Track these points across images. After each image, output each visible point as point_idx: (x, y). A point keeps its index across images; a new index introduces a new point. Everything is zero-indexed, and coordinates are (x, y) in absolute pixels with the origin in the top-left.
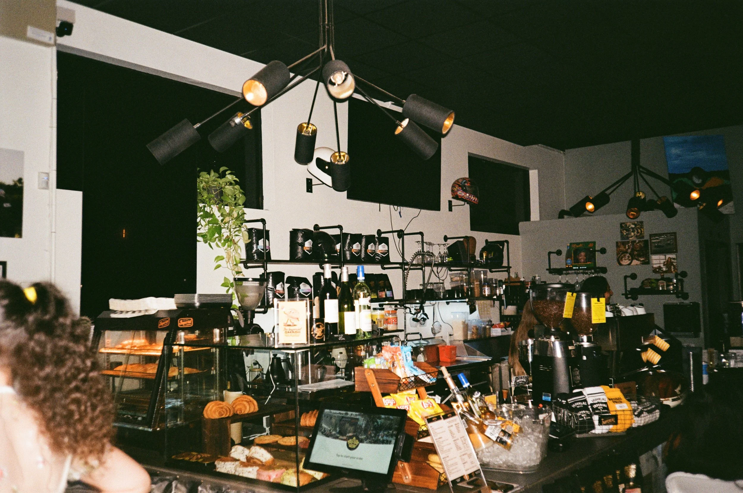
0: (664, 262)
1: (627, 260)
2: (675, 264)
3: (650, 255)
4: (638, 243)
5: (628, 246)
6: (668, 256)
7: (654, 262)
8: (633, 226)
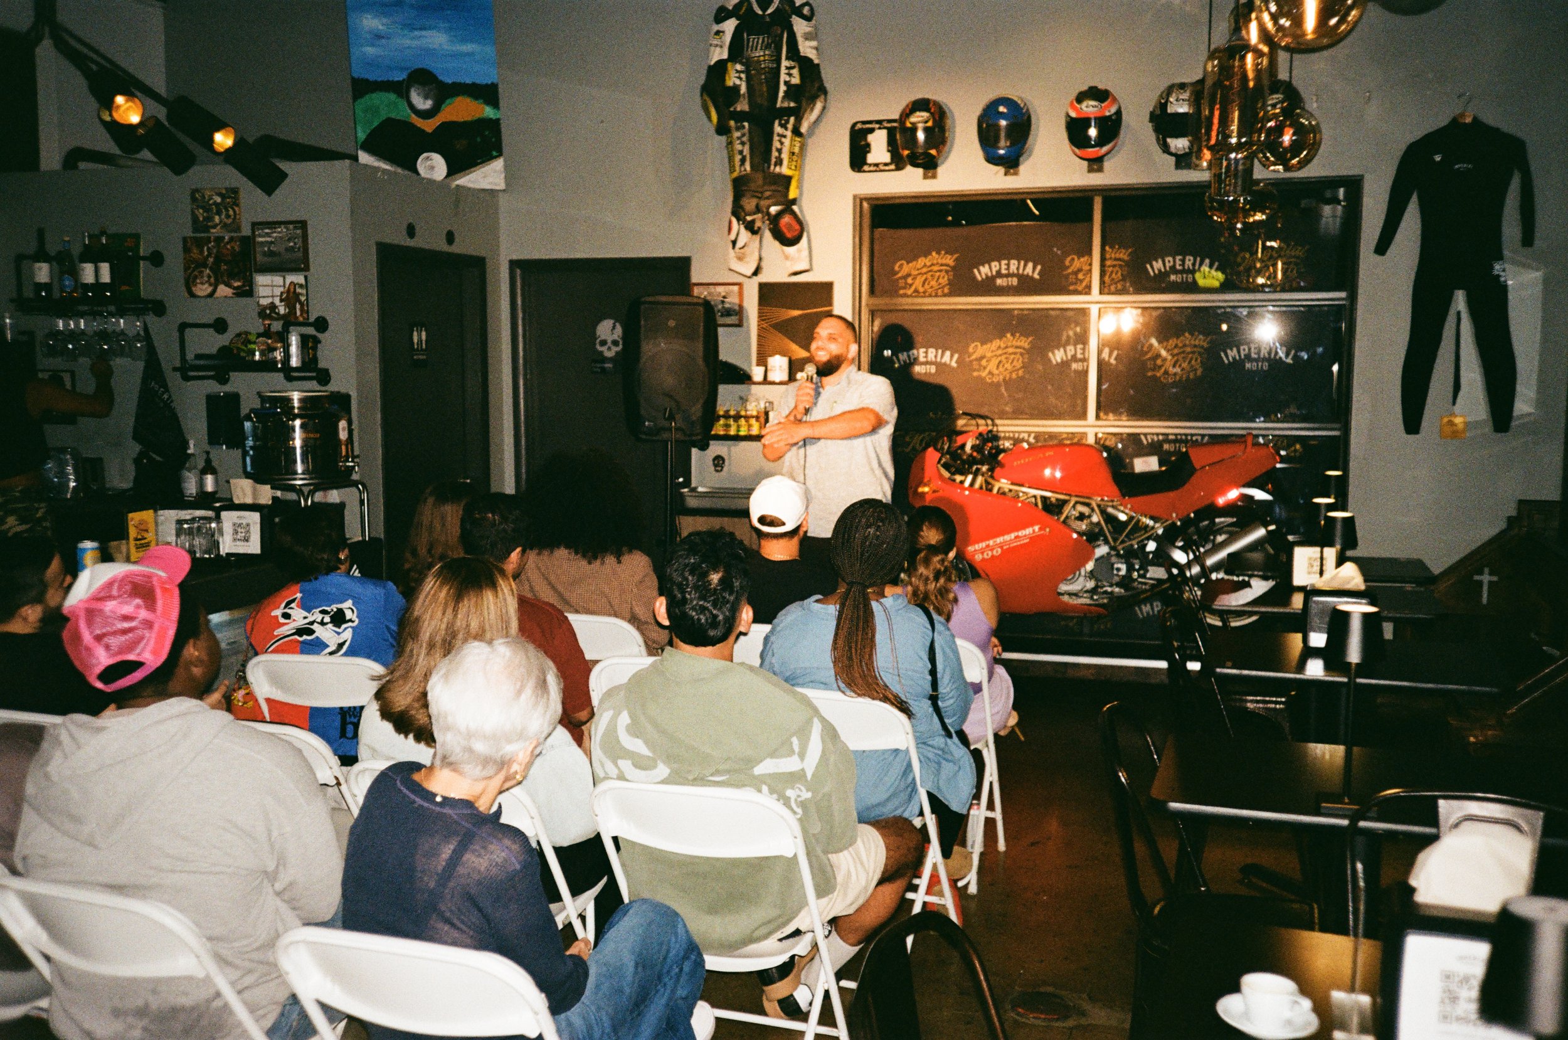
0: (282, 293)
1: (206, 285)
2: (303, 299)
3: (254, 275)
4: (228, 243)
5: (209, 249)
6: (292, 278)
7: (262, 291)
8: (219, 200)
